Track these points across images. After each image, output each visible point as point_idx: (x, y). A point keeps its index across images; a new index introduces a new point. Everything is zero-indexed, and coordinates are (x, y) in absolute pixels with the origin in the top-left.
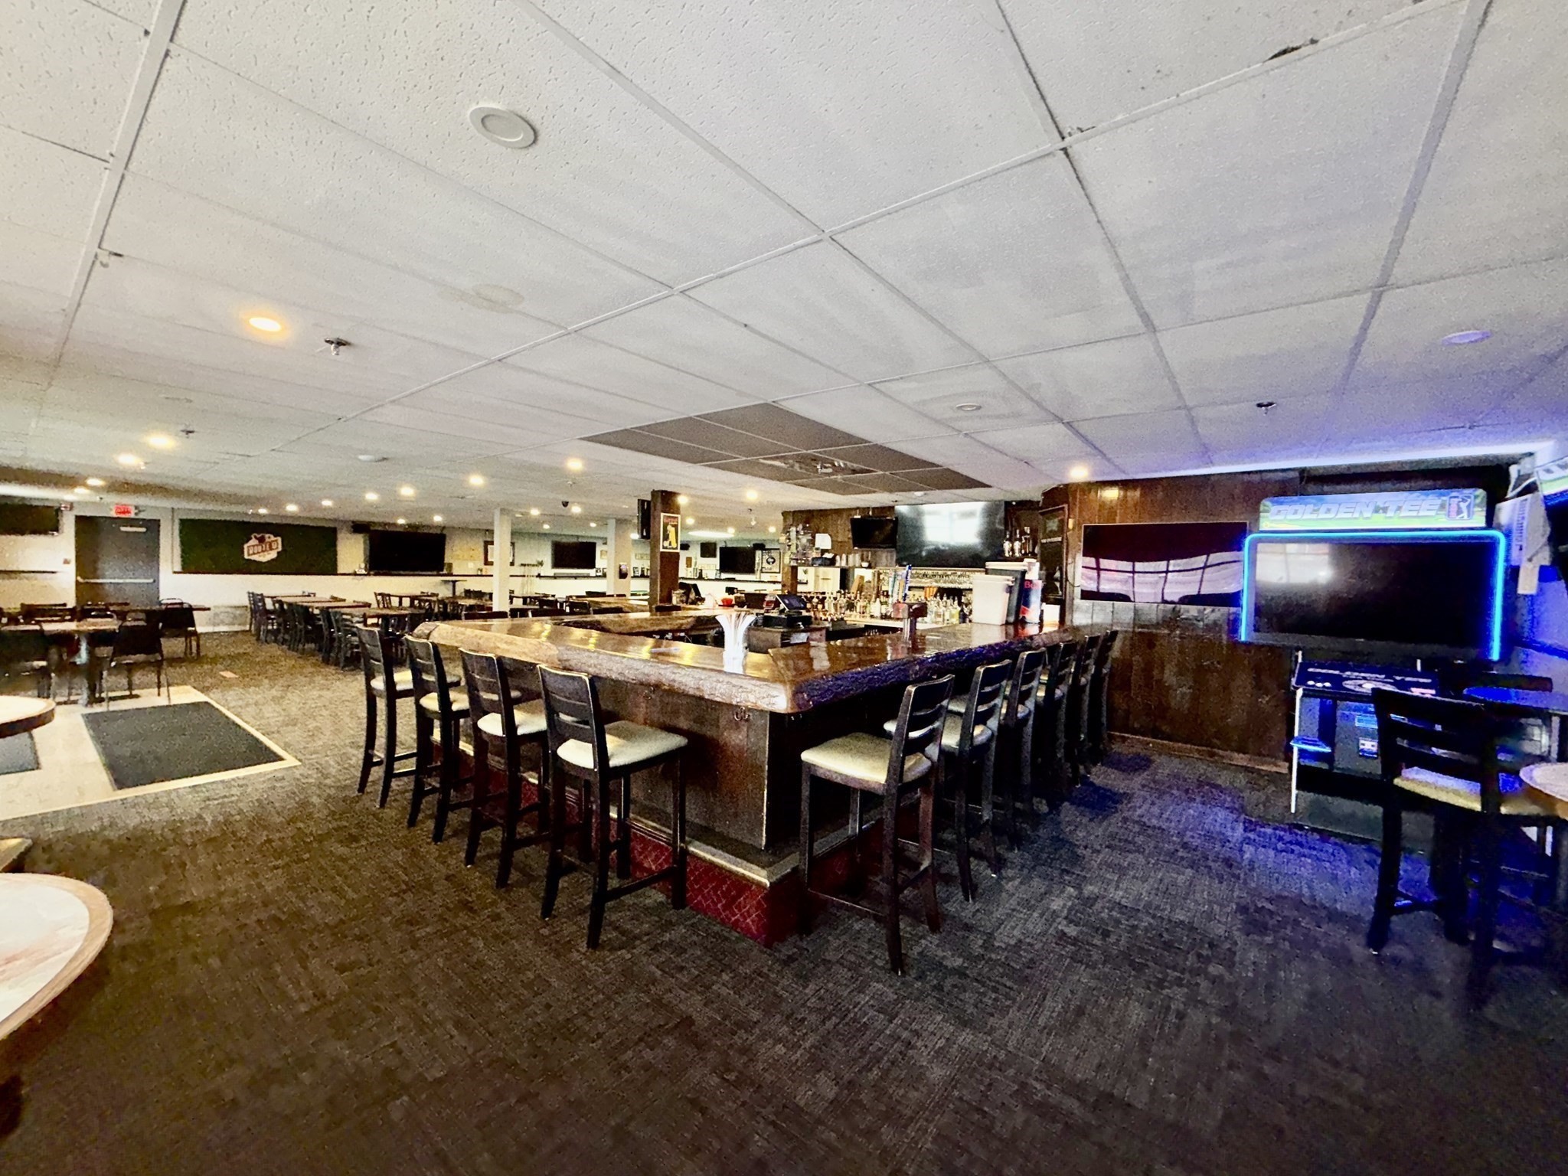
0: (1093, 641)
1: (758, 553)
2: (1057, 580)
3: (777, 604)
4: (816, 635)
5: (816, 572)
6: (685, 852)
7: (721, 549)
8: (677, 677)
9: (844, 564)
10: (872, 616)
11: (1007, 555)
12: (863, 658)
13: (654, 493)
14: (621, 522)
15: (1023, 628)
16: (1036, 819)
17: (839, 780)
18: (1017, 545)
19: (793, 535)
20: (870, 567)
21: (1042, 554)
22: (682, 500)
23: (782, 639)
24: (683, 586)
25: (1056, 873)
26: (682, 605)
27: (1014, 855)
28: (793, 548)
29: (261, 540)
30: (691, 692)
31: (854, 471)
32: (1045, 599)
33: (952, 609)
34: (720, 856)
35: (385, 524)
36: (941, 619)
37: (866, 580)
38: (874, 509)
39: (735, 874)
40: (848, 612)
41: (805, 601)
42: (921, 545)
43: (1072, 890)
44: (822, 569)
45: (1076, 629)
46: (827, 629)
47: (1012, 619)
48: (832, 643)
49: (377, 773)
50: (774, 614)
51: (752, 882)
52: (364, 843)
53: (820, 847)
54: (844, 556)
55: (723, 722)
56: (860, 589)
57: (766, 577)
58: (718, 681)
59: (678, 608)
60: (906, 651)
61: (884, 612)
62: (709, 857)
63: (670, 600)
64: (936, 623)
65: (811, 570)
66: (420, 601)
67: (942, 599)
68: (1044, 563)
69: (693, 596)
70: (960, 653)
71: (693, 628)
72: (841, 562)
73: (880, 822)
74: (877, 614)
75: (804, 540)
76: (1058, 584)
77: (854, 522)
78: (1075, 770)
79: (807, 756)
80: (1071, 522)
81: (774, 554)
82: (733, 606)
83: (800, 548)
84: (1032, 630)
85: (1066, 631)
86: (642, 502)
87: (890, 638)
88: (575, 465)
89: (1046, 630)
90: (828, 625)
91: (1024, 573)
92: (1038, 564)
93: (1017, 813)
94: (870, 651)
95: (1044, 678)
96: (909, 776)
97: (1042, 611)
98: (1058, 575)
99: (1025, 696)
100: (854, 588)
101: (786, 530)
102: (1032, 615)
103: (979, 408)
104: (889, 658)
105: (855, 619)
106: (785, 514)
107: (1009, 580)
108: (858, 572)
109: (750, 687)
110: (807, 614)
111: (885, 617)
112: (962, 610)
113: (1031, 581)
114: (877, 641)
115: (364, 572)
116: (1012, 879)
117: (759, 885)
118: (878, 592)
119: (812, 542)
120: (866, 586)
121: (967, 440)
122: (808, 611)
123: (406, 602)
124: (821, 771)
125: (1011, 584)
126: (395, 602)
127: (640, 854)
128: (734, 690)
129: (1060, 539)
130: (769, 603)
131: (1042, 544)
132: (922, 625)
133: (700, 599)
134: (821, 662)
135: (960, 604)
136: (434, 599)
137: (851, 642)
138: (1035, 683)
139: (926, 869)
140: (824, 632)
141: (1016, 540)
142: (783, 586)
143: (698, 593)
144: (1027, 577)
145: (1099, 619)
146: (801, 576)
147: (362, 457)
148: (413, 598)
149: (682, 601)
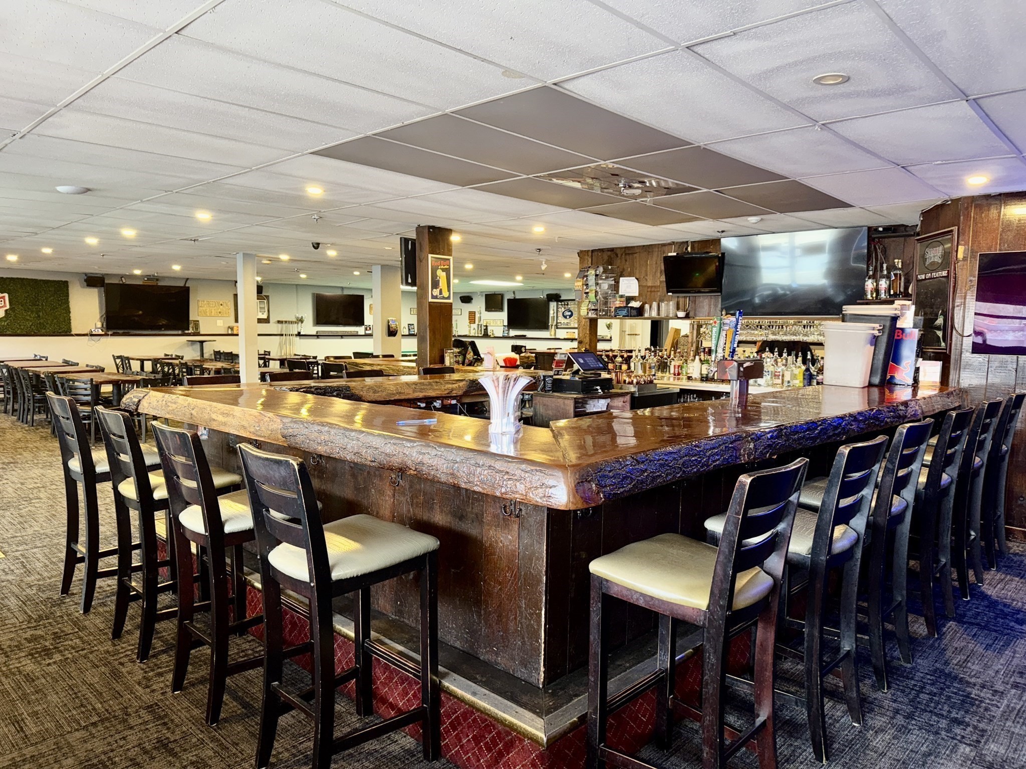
0: (994, 407)
1: (553, 305)
2: (938, 328)
3: (569, 363)
4: (618, 402)
5: (622, 326)
6: (438, 689)
7: (509, 300)
8: (426, 459)
9: (654, 314)
10: (689, 378)
11: (869, 297)
12: (678, 431)
13: (419, 229)
14: (386, 268)
15: (891, 391)
16: (912, 644)
17: (641, 603)
18: (884, 284)
19: (592, 280)
20: (687, 317)
21: (918, 295)
22: (455, 238)
23: (575, 407)
24: (459, 343)
25: (943, 723)
26: (456, 366)
27: (884, 696)
28: (592, 295)
30: (443, 479)
31: (669, 191)
32: (921, 354)
33: (793, 369)
34: (484, 697)
35: (122, 277)
36: (780, 381)
37: (683, 333)
38: (693, 243)
39: (502, 722)
40: (659, 374)
41: (605, 361)
42: (753, 291)
43: (968, 749)
44: (629, 322)
45: (963, 392)
46: (632, 394)
47: (876, 380)
48: (640, 412)
49: (81, 571)
50: (566, 376)
51: (522, 735)
52: (57, 657)
53: (616, 687)
54: (655, 305)
55: (487, 518)
56: (675, 346)
57: (561, 334)
58: (477, 465)
59: (451, 370)
60: (734, 423)
61: (705, 372)
62: (468, 696)
63: (442, 360)
64: (774, 385)
65: (616, 323)
66: (162, 365)
67: (780, 355)
68: (920, 307)
69: (470, 355)
70: (812, 425)
71: (466, 394)
72: (652, 312)
73: (699, 652)
74: (696, 375)
75: (605, 285)
76: (940, 334)
77: (667, 260)
78: (963, 578)
79: (598, 567)
80: (961, 249)
81: (572, 306)
82: (517, 367)
83: (600, 296)
84: (903, 394)
85: (949, 395)
86: (405, 241)
87: (713, 407)
88: (315, 191)
89: (921, 393)
90: (633, 389)
91: (894, 319)
92: (913, 308)
93: (888, 636)
94: (688, 423)
95: (928, 458)
96: (742, 601)
97: (917, 370)
98: (940, 321)
99: (901, 483)
100: (667, 343)
101: (583, 274)
102: (903, 374)
103: (847, 79)
104: (711, 433)
105: (667, 382)
106: (582, 254)
107: (873, 328)
108: (673, 324)
109: (518, 473)
110: (608, 376)
111: (705, 379)
112: (808, 370)
113: (902, 330)
114: (697, 409)
115: (100, 332)
116: (882, 730)
117: (534, 740)
118: (697, 348)
119: (616, 287)
120: (682, 341)
121: (826, 135)
122: (609, 373)
123: (148, 366)
124: (616, 589)
125: (876, 333)
126: (135, 366)
127: (384, 684)
128: (498, 476)
129: (944, 273)
130: (559, 363)
131: (918, 281)
132: (757, 388)
133: (478, 360)
134: (626, 437)
135: (804, 362)
136: (177, 362)
137: (663, 411)
138: (915, 466)
139: (764, 723)
140: (628, 398)
141: (882, 277)
142: (580, 342)
143: (476, 352)
144: (899, 324)
145: (995, 379)
146: (602, 330)
147: (59, 188)
148: (155, 361)
149: (457, 362)
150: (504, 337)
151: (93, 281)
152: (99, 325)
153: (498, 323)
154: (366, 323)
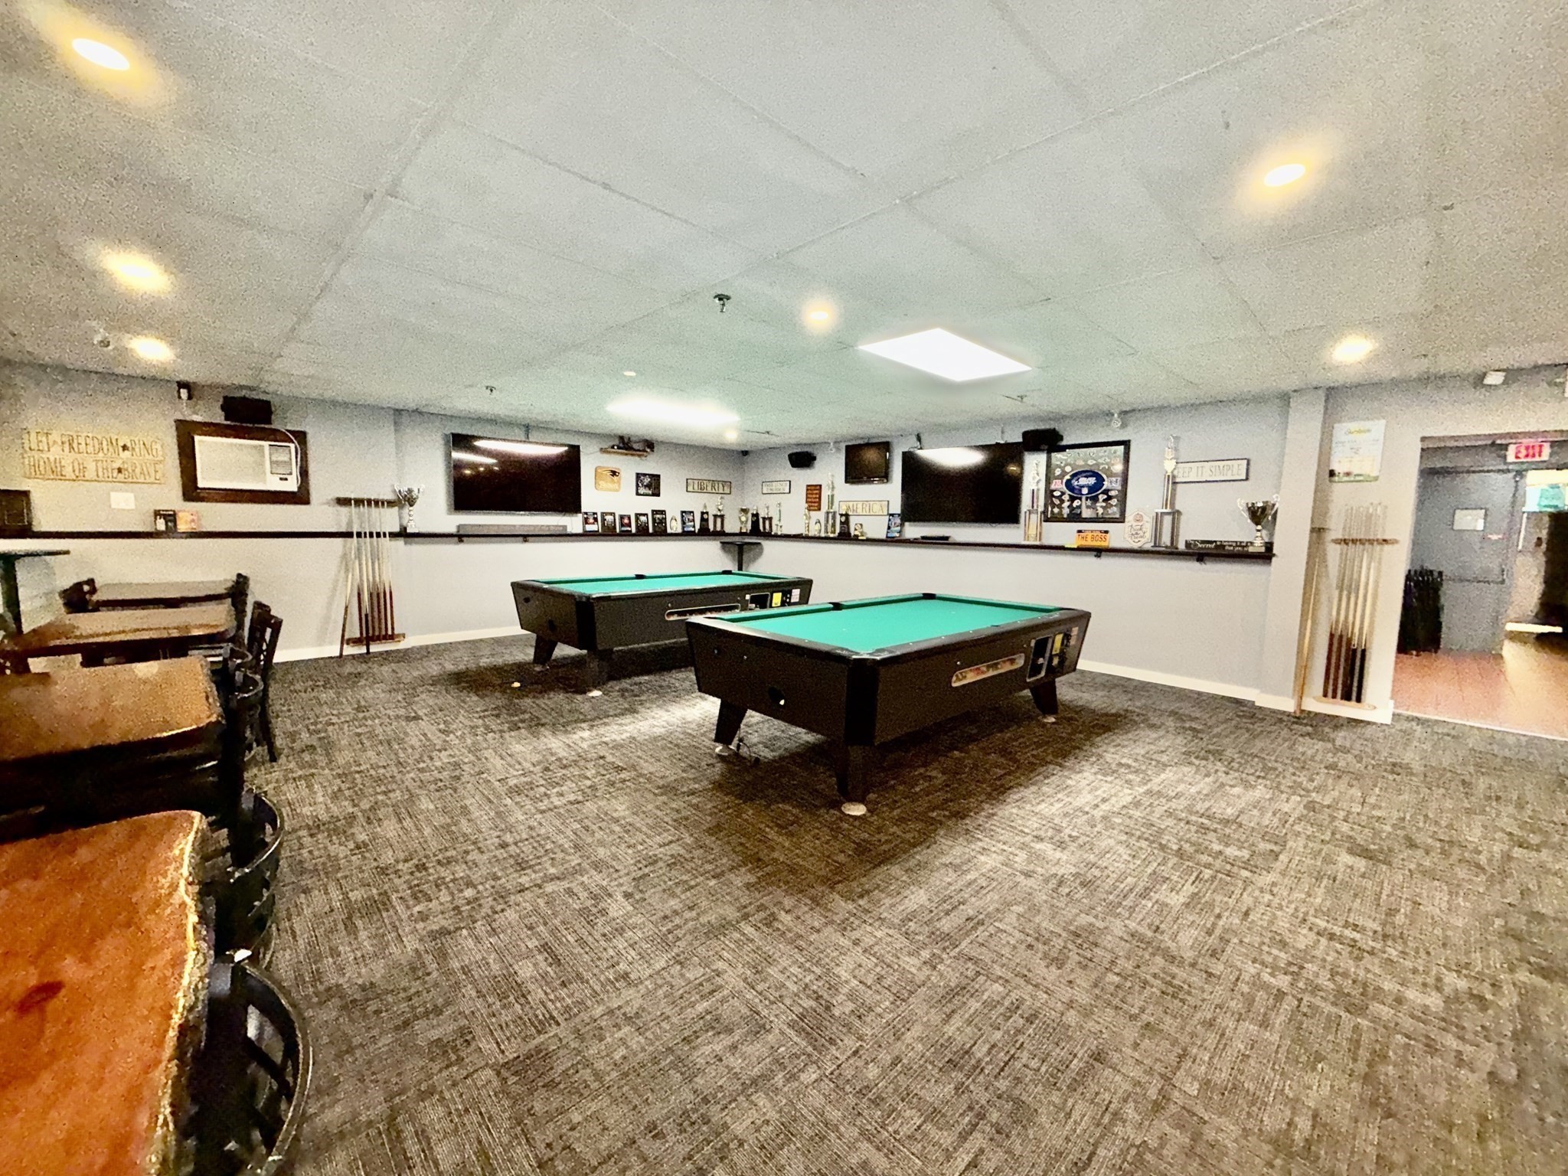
150: (889, 541)
153: (876, 508)
154: (586, 506)
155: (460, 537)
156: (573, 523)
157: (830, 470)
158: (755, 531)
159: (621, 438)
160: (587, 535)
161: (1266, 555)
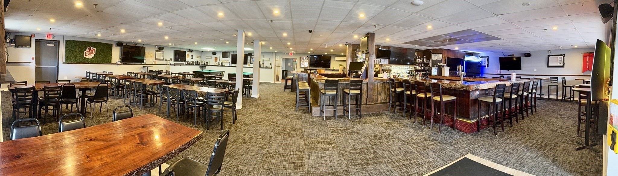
7: (232, 54)
29: (90, 49)
115: (120, 63)
129: (440, 59)
150: (229, 66)
151: (119, 44)
152: (119, 60)
153: (227, 62)
154: (187, 60)
155: (175, 65)
156: (184, 63)
157: (219, 56)
158: (204, 64)
159: (190, 50)
160: (186, 65)
161: (271, 68)
